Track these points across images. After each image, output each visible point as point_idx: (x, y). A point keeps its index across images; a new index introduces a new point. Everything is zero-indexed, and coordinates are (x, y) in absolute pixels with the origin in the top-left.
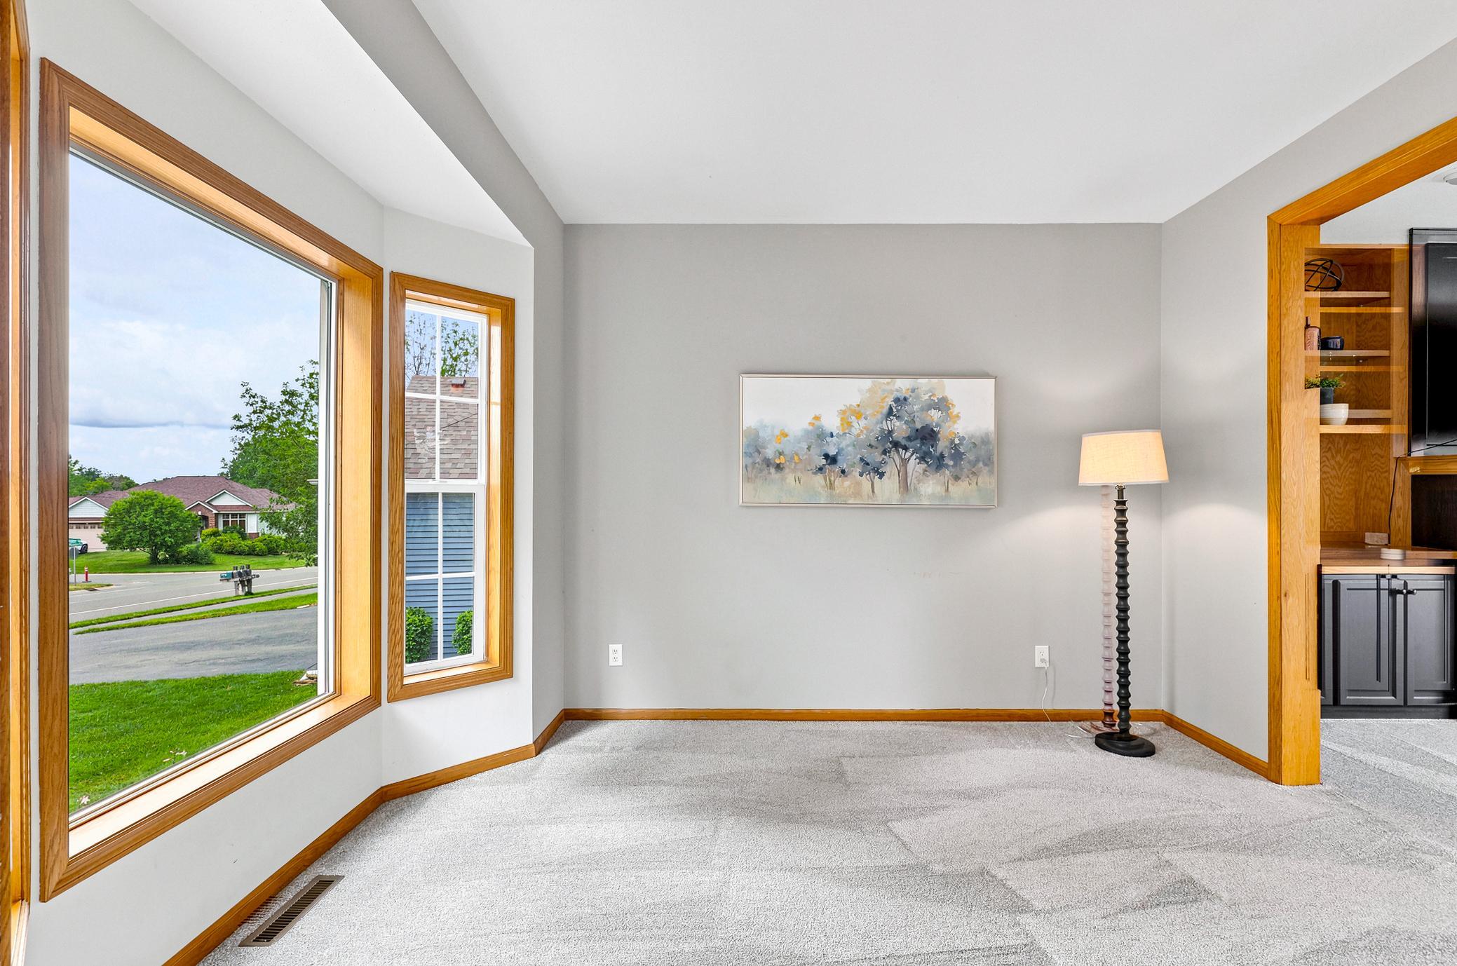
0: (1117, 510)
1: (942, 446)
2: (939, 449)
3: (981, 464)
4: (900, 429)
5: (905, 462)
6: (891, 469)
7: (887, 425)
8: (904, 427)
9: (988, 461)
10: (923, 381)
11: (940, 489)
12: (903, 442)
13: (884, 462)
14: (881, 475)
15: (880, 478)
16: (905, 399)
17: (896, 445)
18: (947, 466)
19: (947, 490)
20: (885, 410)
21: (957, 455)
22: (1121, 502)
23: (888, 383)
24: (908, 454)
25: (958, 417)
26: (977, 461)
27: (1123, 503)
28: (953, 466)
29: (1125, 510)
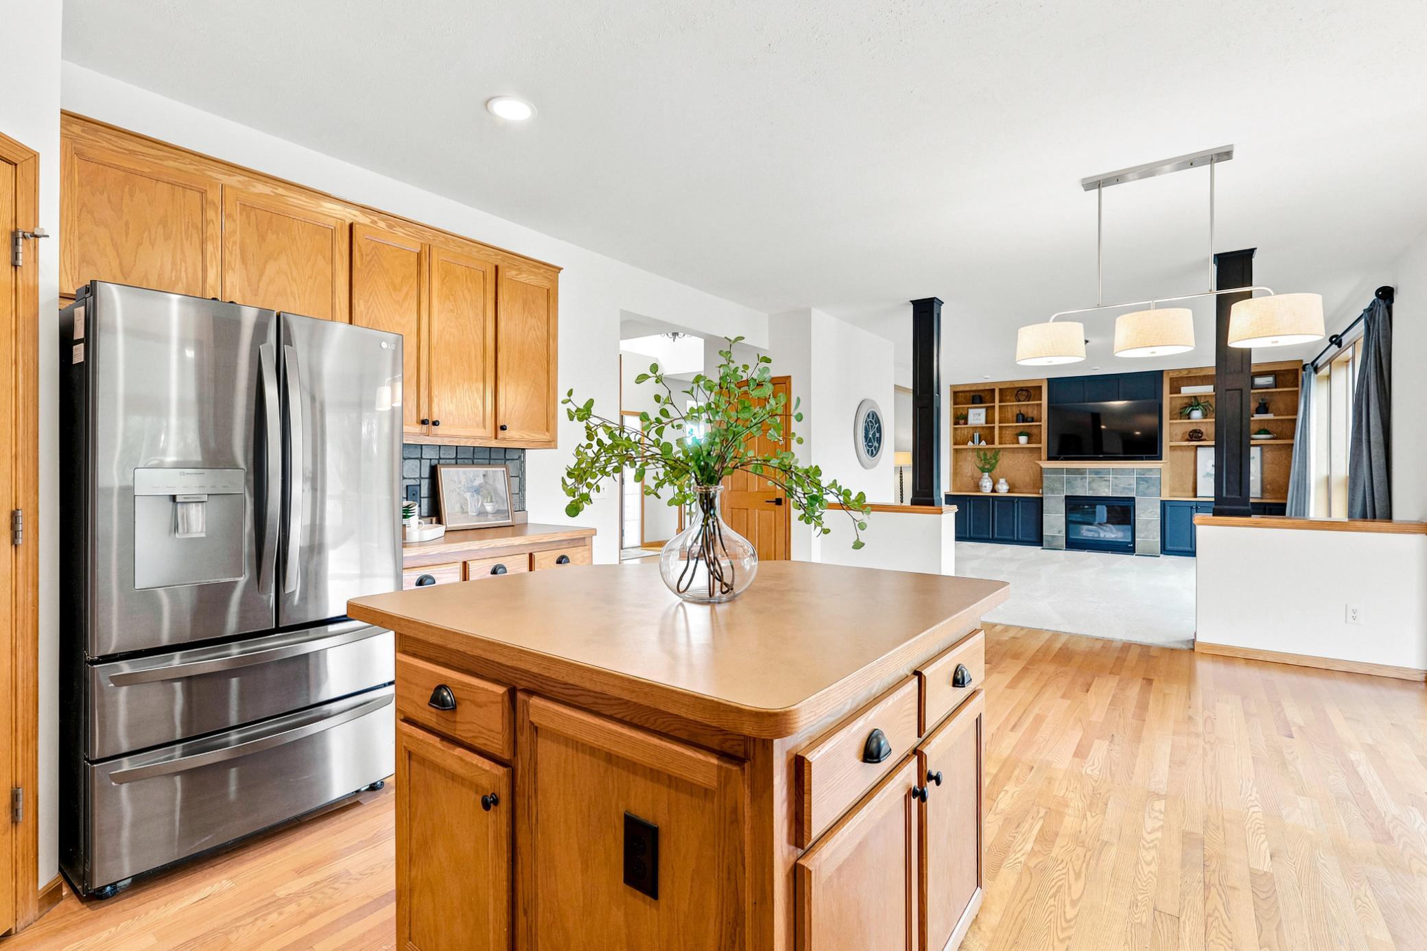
22: (901, 471)
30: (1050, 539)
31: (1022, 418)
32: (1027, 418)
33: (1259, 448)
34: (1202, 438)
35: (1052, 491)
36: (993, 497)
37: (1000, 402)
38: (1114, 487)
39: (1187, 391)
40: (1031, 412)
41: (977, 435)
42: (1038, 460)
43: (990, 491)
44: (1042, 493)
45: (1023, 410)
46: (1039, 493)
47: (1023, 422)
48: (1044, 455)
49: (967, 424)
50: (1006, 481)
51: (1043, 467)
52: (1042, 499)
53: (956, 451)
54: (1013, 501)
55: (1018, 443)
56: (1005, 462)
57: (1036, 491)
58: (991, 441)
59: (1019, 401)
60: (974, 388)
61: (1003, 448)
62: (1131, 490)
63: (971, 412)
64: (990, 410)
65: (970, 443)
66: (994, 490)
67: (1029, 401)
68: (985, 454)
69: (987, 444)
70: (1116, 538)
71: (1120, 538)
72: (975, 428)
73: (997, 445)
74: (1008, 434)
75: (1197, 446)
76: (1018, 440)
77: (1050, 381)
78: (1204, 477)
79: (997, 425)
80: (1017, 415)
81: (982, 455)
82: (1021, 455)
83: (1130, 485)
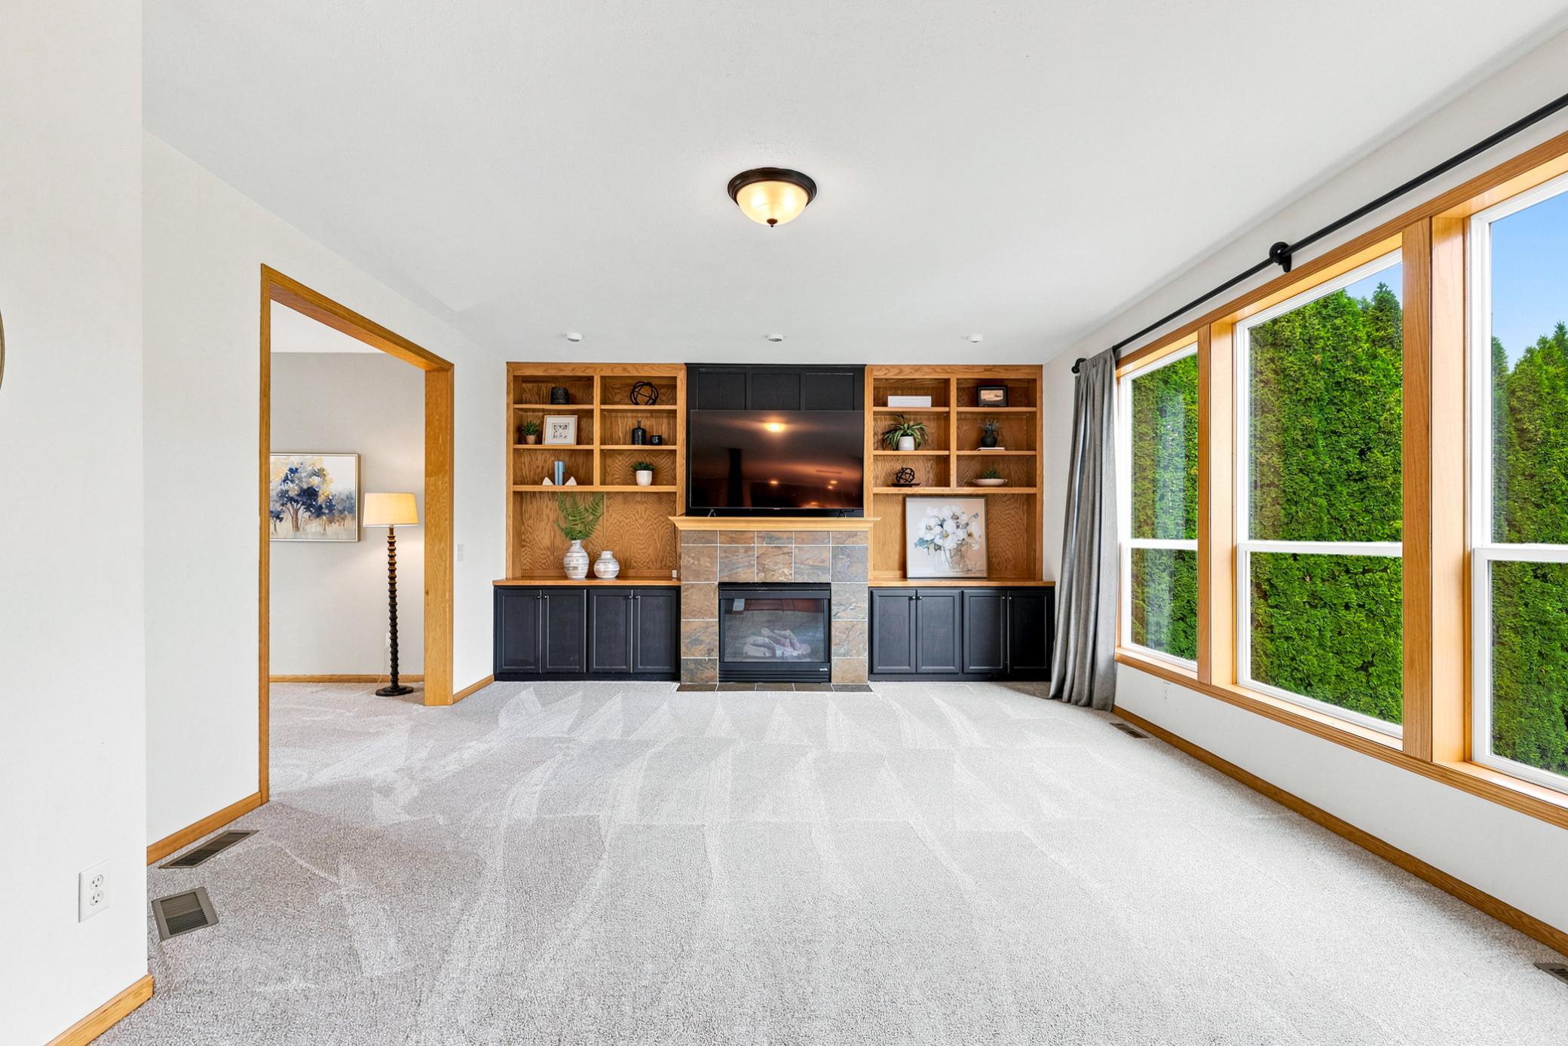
0: (389, 542)
1: (321, 500)
2: (319, 503)
3: (346, 512)
4: (293, 489)
5: (297, 511)
6: (287, 516)
7: (285, 487)
8: (296, 488)
9: (351, 510)
10: (308, 457)
11: (320, 529)
12: (296, 498)
13: (282, 511)
14: (281, 520)
15: (280, 521)
16: (297, 469)
17: (291, 499)
18: (324, 514)
19: (325, 530)
20: (283, 476)
21: (331, 507)
22: (392, 537)
23: (285, 459)
24: (299, 505)
25: (331, 482)
26: (344, 510)
27: (394, 537)
28: (329, 513)
29: (394, 542)
30: (692, 666)
31: (640, 435)
32: (652, 436)
33: (982, 501)
34: (913, 482)
35: (697, 575)
36: (588, 588)
37: (603, 403)
38: (797, 565)
39: (896, 402)
40: (661, 428)
41: (559, 467)
42: (670, 515)
43: (583, 576)
44: (679, 579)
45: (646, 423)
46: (670, 578)
47: (644, 443)
48: (681, 505)
49: (541, 443)
50: (614, 556)
51: (680, 528)
52: (677, 590)
53: (519, 497)
54: (627, 597)
55: (635, 483)
56: (613, 520)
57: (665, 573)
58: (585, 480)
59: (637, 404)
60: (553, 373)
61: (608, 493)
62: (825, 570)
63: (550, 421)
64: (583, 417)
65: (547, 481)
66: (591, 575)
67: (654, 403)
68: (575, 504)
69: (579, 483)
70: (798, 657)
71: (804, 656)
72: (557, 453)
73: (597, 487)
74: (619, 465)
75: (905, 496)
76: (634, 476)
77: (692, 369)
78: (916, 545)
79: (596, 447)
80: (634, 431)
81: (568, 505)
82: (640, 508)
83: (823, 561)
